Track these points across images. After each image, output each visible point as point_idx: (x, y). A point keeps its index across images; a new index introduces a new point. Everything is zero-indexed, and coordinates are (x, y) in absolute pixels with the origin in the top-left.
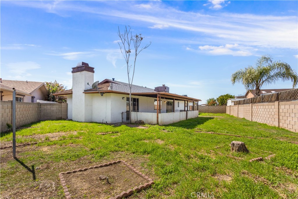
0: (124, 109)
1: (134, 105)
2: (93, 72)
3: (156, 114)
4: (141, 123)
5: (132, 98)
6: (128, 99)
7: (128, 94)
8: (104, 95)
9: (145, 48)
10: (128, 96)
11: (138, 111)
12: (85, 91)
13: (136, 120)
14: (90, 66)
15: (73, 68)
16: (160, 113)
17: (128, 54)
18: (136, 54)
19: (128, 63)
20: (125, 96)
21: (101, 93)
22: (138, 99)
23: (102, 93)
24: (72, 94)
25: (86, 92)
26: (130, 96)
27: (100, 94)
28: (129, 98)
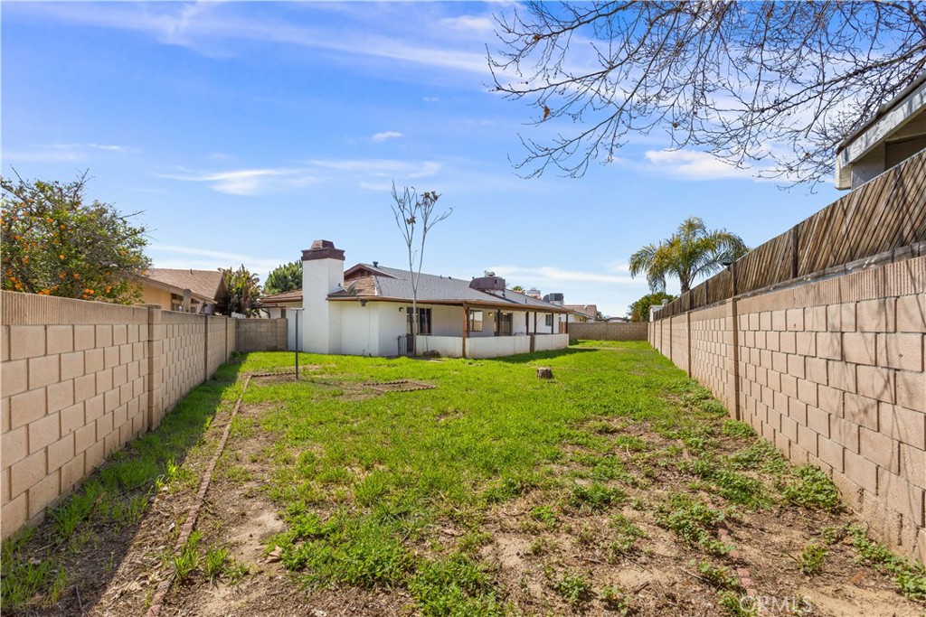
0: (403, 329)
1: (422, 321)
2: (343, 258)
3: (462, 339)
4: (434, 355)
5: (417, 309)
6: (410, 310)
7: (411, 302)
8: (367, 304)
9: (441, 219)
10: (409, 305)
11: (429, 332)
12: (329, 296)
13: (425, 350)
14: (336, 248)
15: (304, 252)
16: (468, 336)
17: (410, 227)
18: (425, 229)
19: (410, 246)
20: (405, 306)
21: (362, 300)
22: (429, 311)
23: (364, 302)
24: (301, 300)
25: (332, 297)
26: (414, 306)
27: (359, 303)
28: (412, 309)
